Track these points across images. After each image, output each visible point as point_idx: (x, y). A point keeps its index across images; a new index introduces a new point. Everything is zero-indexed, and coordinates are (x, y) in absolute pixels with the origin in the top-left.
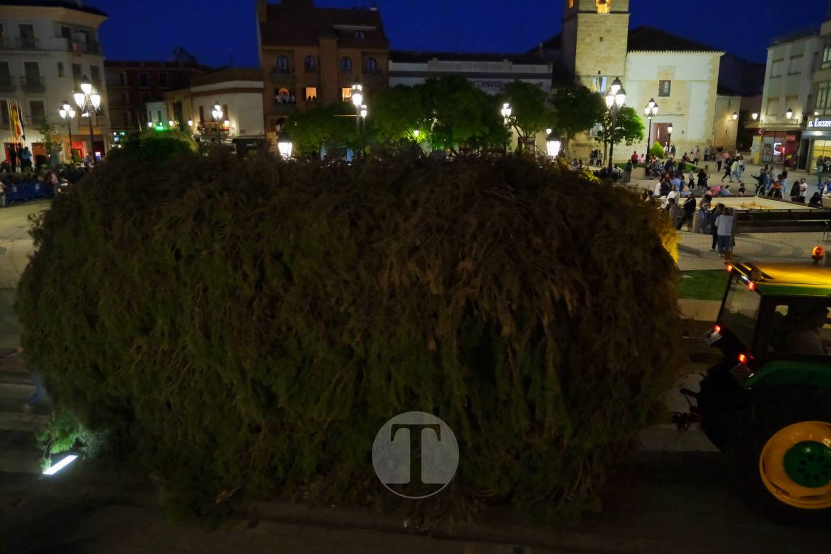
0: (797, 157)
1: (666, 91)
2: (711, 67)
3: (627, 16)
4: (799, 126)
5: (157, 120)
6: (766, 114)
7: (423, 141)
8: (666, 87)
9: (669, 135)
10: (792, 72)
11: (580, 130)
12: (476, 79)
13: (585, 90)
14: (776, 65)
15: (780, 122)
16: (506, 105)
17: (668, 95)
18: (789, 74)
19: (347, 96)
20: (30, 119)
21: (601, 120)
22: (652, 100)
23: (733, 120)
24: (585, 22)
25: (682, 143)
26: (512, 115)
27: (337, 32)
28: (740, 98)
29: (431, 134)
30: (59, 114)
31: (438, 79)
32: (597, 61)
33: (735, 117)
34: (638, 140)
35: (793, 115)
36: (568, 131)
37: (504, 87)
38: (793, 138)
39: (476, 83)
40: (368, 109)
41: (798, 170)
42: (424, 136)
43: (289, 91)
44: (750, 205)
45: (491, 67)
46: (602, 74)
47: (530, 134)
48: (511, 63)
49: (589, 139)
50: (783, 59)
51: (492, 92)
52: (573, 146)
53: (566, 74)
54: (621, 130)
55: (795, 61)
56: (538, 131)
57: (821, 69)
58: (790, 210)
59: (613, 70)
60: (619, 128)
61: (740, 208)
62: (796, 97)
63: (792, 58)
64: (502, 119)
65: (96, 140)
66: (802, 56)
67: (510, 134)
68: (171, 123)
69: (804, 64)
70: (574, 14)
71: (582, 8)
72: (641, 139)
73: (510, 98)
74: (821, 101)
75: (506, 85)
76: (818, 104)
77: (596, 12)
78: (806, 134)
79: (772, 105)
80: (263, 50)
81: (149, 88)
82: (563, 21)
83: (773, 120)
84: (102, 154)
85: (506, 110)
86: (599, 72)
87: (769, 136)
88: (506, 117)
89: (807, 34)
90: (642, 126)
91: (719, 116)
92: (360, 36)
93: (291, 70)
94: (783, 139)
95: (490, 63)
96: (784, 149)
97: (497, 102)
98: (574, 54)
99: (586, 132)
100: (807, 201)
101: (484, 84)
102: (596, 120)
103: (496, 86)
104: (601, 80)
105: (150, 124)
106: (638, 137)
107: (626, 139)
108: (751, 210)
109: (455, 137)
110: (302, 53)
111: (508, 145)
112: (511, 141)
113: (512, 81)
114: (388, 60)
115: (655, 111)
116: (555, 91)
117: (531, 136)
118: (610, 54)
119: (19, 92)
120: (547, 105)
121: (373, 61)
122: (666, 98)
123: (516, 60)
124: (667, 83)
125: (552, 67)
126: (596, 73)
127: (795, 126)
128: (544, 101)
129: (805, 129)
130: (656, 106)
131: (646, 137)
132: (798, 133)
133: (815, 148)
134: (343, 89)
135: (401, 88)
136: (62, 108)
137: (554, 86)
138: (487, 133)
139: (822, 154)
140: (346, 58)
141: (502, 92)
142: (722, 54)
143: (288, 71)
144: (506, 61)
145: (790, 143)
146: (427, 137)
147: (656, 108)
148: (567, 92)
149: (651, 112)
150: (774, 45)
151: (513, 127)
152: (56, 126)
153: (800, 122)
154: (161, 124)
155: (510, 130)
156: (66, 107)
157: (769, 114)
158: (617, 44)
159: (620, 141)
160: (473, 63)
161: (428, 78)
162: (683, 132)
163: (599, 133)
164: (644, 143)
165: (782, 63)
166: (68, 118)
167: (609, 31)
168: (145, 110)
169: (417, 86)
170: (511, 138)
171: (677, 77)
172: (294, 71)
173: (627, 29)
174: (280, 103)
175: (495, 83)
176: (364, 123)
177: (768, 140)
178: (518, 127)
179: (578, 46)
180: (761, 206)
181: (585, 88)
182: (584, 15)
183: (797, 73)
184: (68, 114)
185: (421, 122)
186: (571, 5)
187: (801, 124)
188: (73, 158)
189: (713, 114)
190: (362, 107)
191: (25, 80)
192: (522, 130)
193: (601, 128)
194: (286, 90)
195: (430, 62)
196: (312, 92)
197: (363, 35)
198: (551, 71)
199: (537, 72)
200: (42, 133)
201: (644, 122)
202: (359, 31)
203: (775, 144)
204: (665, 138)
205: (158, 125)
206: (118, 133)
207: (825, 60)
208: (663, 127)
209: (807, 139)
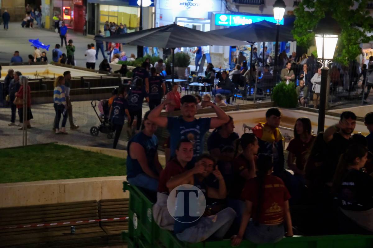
0: (86, 22)
38: (80, 1)
41: (88, 35)
44: (44, 73)
58: (82, 77)
61: (33, 77)
94: (71, 2)
96: (72, 13)
100: (97, 68)
108: (45, 78)
133: (101, 13)
139: (107, 20)
145: (77, 7)
177: (57, 2)
180: (54, 74)
203: (64, 8)
209: (93, 4)
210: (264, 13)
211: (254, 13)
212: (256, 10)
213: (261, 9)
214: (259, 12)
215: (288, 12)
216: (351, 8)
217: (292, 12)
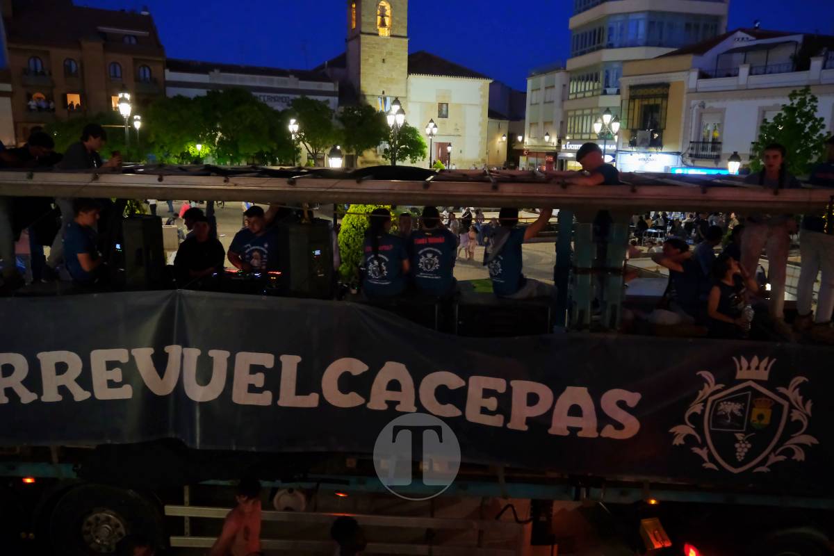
1: (444, 113)
2: (481, 93)
3: (406, 40)
4: (555, 148)
6: (529, 137)
7: (207, 155)
8: (444, 109)
9: (449, 154)
10: (547, 100)
11: (368, 147)
12: (263, 94)
13: (370, 109)
14: (534, 92)
15: (541, 144)
16: (293, 121)
17: (446, 117)
18: (545, 103)
19: (118, 105)
21: (387, 139)
22: (432, 121)
23: (503, 142)
24: (367, 43)
25: (461, 161)
26: (299, 132)
27: (104, 36)
28: (508, 121)
29: (216, 148)
31: (221, 91)
32: (381, 82)
33: (505, 139)
34: (422, 158)
35: (550, 138)
36: (355, 147)
37: (290, 102)
38: (551, 159)
39: (262, 97)
40: (142, 120)
42: (207, 150)
43: (46, 97)
45: (276, 82)
46: (386, 94)
47: (319, 150)
48: (297, 79)
49: (377, 156)
50: (539, 89)
51: (279, 107)
52: (362, 163)
53: (351, 92)
54: (406, 148)
55: (549, 90)
56: (326, 148)
57: (568, 99)
59: (394, 91)
60: (404, 146)
62: (551, 123)
63: (546, 88)
64: (290, 135)
66: (553, 87)
67: (299, 150)
69: (556, 93)
70: (357, 35)
71: (363, 30)
72: (424, 157)
73: (298, 114)
74: (571, 128)
75: (292, 100)
76: (569, 130)
77: (377, 35)
78: (561, 155)
79: (533, 129)
80: (9, 49)
82: (347, 41)
83: (535, 142)
85: (293, 126)
86: (383, 93)
87: (533, 156)
88: (294, 133)
89: (557, 69)
90: (424, 145)
91: (490, 138)
92: (130, 40)
93: (47, 72)
94: (543, 159)
95: (276, 78)
97: (283, 117)
98: (359, 73)
99: (374, 149)
101: (270, 98)
102: (382, 139)
103: (283, 102)
104: (385, 99)
106: (421, 155)
107: (411, 158)
109: (241, 152)
110: (59, 55)
111: (298, 162)
112: (300, 157)
113: (298, 97)
114: (164, 69)
115: (435, 131)
116: (342, 109)
117: (320, 152)
118: (392, 76)
120: (335, 122)
121: (147, 69)
122: (445, 119)
123: (303, 76)
124: (444, 106)
125: (338, 84)
126: (380, 93)
127: (552, 148)
128: (331, 118)
129: (560, 151)
130: (435, 126)
131: (428, 156)
132: (554, 154)
134: (113, 97)
135: (180, 99)
137: (340, 104)
138: (275, 148)
140: (115, 63)
141: (289, 108)
142: (491, 81)
143: (43, 73)
144: (292, 77)
145: (549, 163)
146: (211, 151)
147: (436, 128)
148: (354, 110)
149: (432, 132)
150: (533, 76)
151: (301, 143)
153: (555, 145)
155: (298, 146)
157: (531, 136)
158: (398, 67)
159: (405, 159)
160: (258, 77)
161: (210, 90)
162: (461, 152)
163: (386, 151)
164: (427, 160)
165: (538, 91)
167: (391, 53)
169: (197, 98)
170: (300, 154)
171: (453, 100)
172: (50, 74)
173: (407, 53)
174: (34, 110)
175: (282, 98)
176: (138, 135)
177: (532, 160)
178: (307, 144)
179: (361, 66)
181: (370, 107)
182: (367, 36)
183: (551, 102)
185: (204, 135)
186: (354, 25)
187: (557, 147)
189: (486, 135)
190: (135, 117)
192: (312, 146)
193: (387, 146)
194: (40, 95)
195: (211, 73)
196: (75, 99)
197: (134, 41)
198: (337, 89)
199: (324, 89)
201: (426, 141)
202: (129, 36)
204: (445, 157)
207: (571, 92)
208: (443, 146)
209: (562, 160)
210: (719, 166)
211: (709, 166)
212: (711, 163)
213: (717, 163)
214: (715, 166)
215: (744, 165)
216: (809, 161)
217: (747, 165)
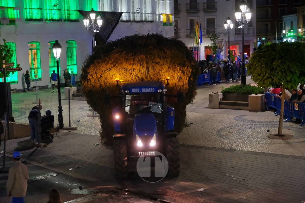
5: (289, 29)
20: (206, 30)
30: (224, 27)
65: (245, 44)
68: (300, 30)
81: (286, 4)
84: (249, 54)
105: (284, 32)
119: (201, 13)
136: (226, 23)
152: (221, 35)
154: (292, 31)
156: (229, 22)
166: (229, 29)
168: (282, 21)
184: (229, 26)
188: (229, 57)
191: (205, 5)
200: (212, 40)
205: (290, 32)
206: (260, 39)
